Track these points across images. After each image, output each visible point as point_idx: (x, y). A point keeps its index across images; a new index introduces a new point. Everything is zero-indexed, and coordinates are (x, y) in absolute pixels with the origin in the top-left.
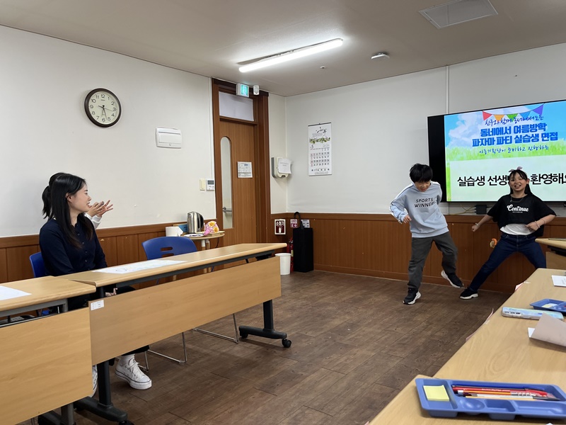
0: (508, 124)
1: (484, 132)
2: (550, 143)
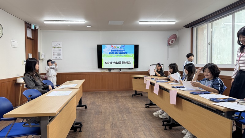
0: (117, 49)
1: (112, 50)
2: (126, 54)
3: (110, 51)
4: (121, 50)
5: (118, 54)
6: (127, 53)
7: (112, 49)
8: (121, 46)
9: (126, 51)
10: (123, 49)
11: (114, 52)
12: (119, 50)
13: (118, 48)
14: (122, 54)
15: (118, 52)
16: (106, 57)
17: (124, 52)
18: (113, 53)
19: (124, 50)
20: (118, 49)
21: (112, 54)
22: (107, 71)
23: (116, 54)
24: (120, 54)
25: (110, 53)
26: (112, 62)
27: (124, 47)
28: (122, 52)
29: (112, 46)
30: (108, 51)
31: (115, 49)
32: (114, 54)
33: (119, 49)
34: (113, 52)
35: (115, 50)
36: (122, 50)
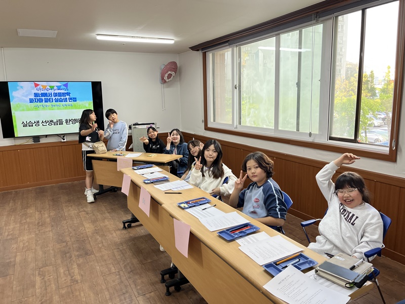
0: (50, 91)
1: (36, 95)
2: (73, 103)
3: (33, 97)
4: (60, 94)
5: (54, 103)
6: (75, 100)
7: (37, 92)
8: (58, 84)
9: (72, 96)
10: (66, 92)
11: (43, 98)
12: (56, 95)
13: (52, 88)
14: (64, 103)
15: (54, 98)
16: (23, 110)
17: (68, 97)
18: (41, 101)
19: (68, 94)
20: (52, 92)
21: (39, 104)
22: (31, 142)
23: (49, 104)
24: (58, 103)
25: (31, 101)
26: (40, 122)
27: (66, 85)
28: (62, 98)
29: (36, 85)
30: (26, 96)
31: (46, 92)
32: (44, 103)
33: (56, 92)
34: (40, 98)
35: (43, 95)
36: (64, 94)
